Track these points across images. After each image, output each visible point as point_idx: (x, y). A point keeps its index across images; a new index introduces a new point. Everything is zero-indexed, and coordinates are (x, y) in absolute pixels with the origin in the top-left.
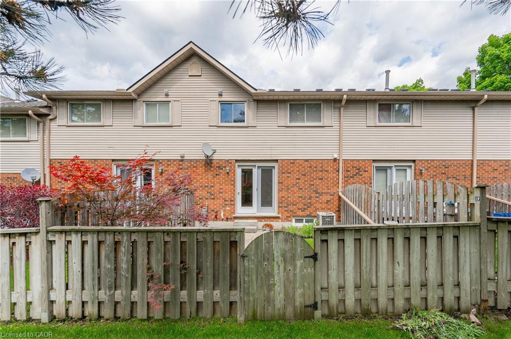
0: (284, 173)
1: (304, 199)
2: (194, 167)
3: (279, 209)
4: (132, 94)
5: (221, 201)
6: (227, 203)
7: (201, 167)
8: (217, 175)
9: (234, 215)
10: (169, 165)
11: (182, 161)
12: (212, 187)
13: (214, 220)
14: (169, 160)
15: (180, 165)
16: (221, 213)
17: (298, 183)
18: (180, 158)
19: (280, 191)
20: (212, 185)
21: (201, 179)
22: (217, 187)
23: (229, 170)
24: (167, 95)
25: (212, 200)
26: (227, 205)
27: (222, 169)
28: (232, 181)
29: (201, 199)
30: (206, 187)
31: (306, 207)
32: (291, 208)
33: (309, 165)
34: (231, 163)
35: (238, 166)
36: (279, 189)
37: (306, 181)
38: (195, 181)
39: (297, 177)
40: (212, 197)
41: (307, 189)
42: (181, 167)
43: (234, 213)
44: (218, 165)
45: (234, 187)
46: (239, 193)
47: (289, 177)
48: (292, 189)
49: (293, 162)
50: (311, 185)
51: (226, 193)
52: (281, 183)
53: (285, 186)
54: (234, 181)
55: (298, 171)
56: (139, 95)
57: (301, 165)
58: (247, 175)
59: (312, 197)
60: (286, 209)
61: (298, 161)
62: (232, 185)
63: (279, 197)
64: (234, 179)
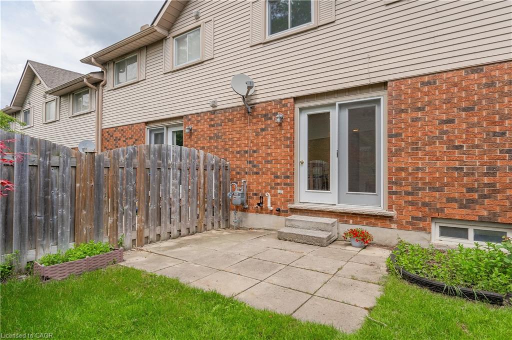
0: (402, 111)
1: (467, 175)
2: (230, 120)
3: (390, 198)
4: (158, 30)
5: (269, 178)
6: (279, 181)
7: (239, 119)
8: (263, 130)
9: (290, 206)
10: (198, 122)
11: (213, 112)
12: (254, 152)
13: (257, 212)
14: (198, 114)
15: (212, 120)
16: (266, 200)
17: (446, 132)
18: (211, 109)
19: (391, 154)
20: (255, 148)
21: (239, 139)
22: (263, 151)
23: (282, 119)
24: (197, 17)
25: (255, 176)
26: (278, 184)
27: (271, 118)
28: (287, 139)
29: (238, 173)
30: (246, 152)
31: (476, 196)
32: (426, 196)
33: (484, 81)
34: (285, 105)
35: (301, 109)
36: (390, 151)
37: (473, 125)
38: (230, 143)
39: (444, 117)
40: (255, 170)
41: (477, 146)
42: (212, 123)
43: (291, 200)
44: (264, 112)
45: (292, 150)
46: (302, 163)
47: (417, 119)
48: (427, 148)
49: (431, 80)
50: (495, 134)
51: (277, 162)
52: (396, 135)
53: (407, 143)
54: (292, 139)
55: (448, 101)
56: (169, 30)
57: (455, 85)
58: (319, 123)
59: (498, 169)
60: (410, 198)
61: (444, 76)
62: (287, 146)
63: (390, 169)
64: (293, 135)
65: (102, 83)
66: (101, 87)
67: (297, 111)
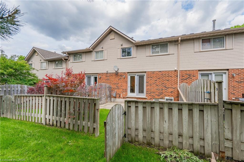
0: (149, 78)
1: (159, 90)
2: (111, 76)
3: (146, 94)
4: (91, 49)
5: (121, 90)
6: (124, 91)
7: (114, 76)
8: (120, 79)
9: (126, 96)
10: (103, 75)
11: (107, 73)
12: (118, 84)
13: (118, 98)
14: (103, 73)
15: (106, 75)
16: (121, 95)
17: (156, 82)
18: (106, 72)
19: (147, 86)
20: (118, 83)
21: (114, 80)
22: (120, 84)
23: (125, 77)
24: (102, 48)
25: (118, 90)
26: (124, 92)
27: (122, 76)
28: (126, 81)
29: (114, 89)
30: (116, 84)
31: (160, 94)
32: (152, 94)
33: (161, 74)
34: (125, 74)
35: (129, 75)
36: (146, 85)
37: (160, 81)
38: (112, 81)
39: (155, 80)
40: (118, 88)
41: (160, 85)
42: (107, 76)
43: (127, 95)
44: (120, 75)
45: (127, 84)
46: (129, 87)
47: (151, 80)
48: (153, 85)
49: (153, 72)
50: (163, 83)
51: (123, 86)
52: (148, 82)
53: (149, 84)
54: (127, 81)
55: (156, 77)
56: (93, 49)
57: (157, 74)
58: (133, 79)
59: (163, 89)
60: (150, 95)
61: (156, 72)
62: (126, 83)
63: (146, 89)
64: (127, 80)
65: (68, 60)
66: (68, 61)
67: (128, 75)
